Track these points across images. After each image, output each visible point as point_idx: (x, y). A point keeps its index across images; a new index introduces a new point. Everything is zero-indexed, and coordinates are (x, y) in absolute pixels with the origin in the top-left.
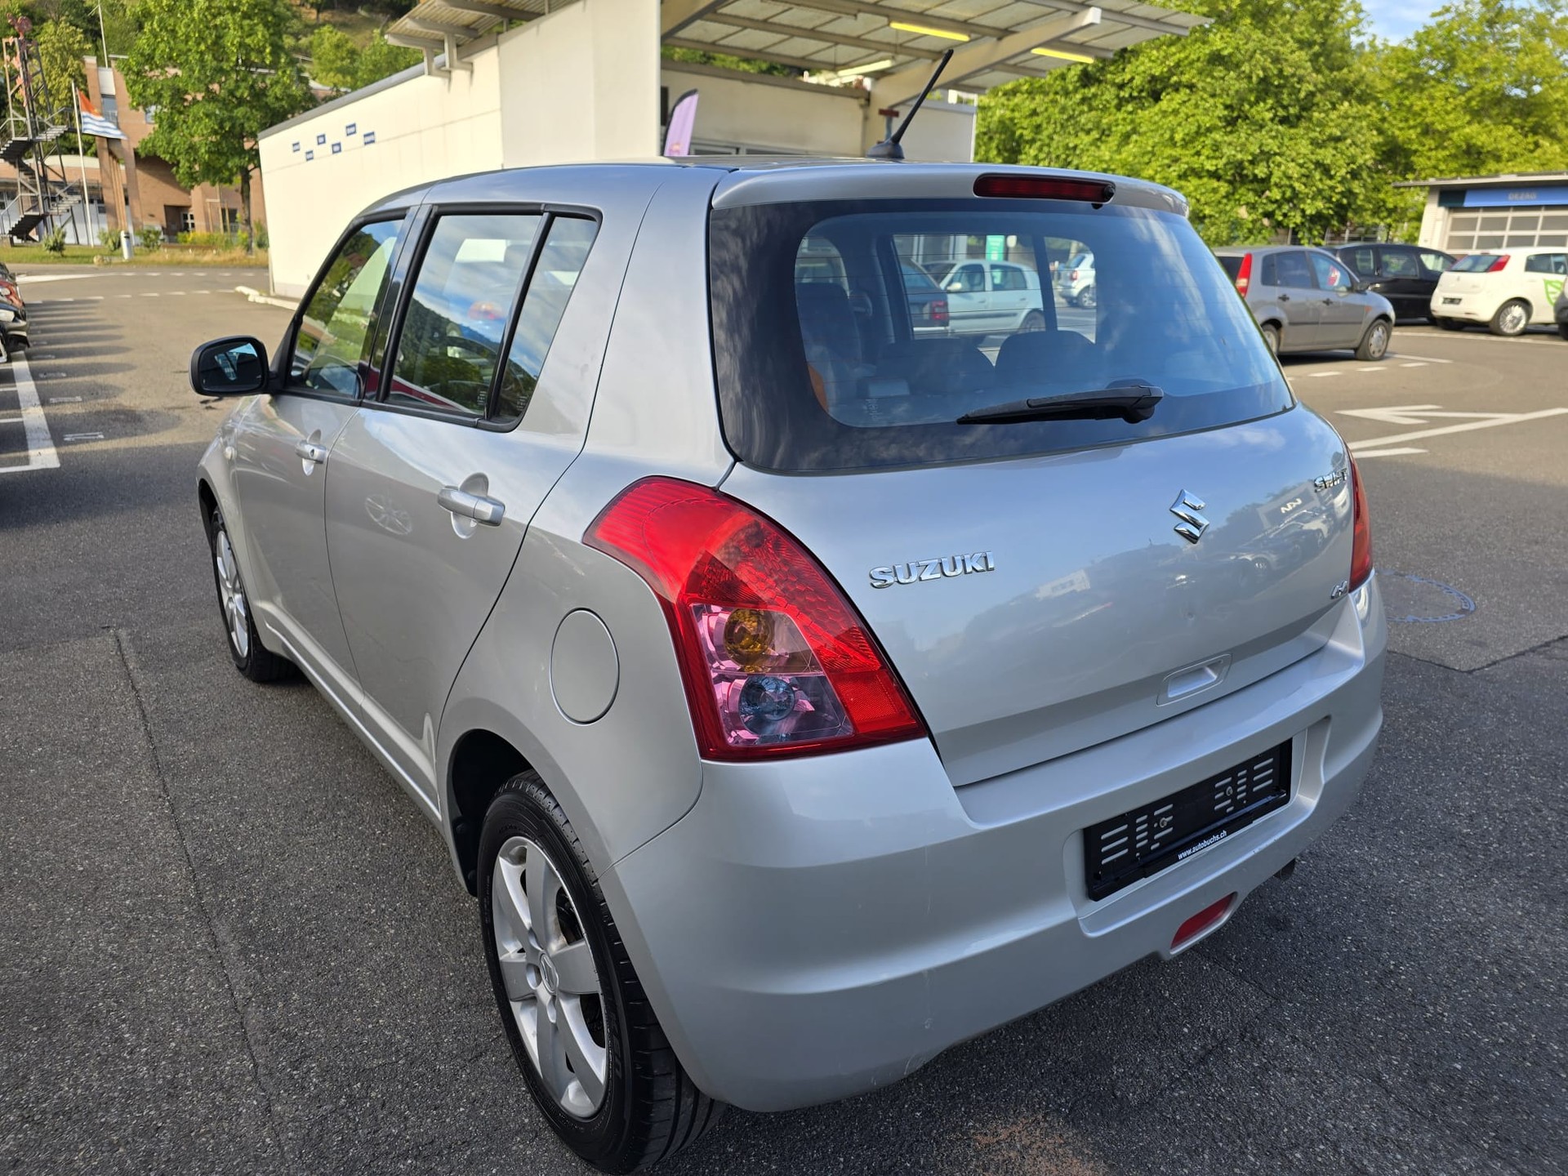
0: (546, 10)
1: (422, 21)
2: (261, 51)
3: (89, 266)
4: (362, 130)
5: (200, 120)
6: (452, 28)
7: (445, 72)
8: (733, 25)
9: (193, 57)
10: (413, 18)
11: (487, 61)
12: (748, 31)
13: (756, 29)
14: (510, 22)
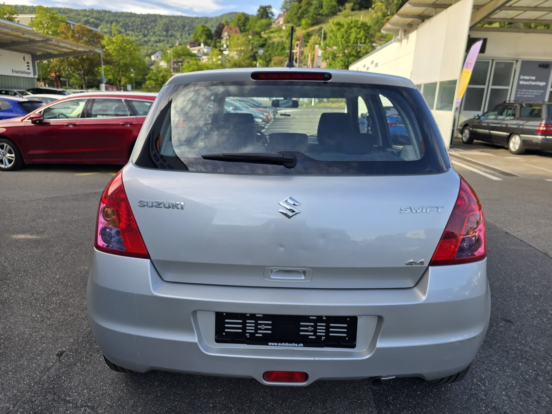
0: (434, 14)
1: (393, 24)
2: (361, 39)
3: (302, 107)
4: (375, 63)
5: (339, 62)
6: (402, 25)
7: (400, 41)
8: (520, 10)
9: (340, 43)
10: (390, 24)
11: (413, 35)
12: (528, 12)
13: (531, 10)
14: (423, 21)
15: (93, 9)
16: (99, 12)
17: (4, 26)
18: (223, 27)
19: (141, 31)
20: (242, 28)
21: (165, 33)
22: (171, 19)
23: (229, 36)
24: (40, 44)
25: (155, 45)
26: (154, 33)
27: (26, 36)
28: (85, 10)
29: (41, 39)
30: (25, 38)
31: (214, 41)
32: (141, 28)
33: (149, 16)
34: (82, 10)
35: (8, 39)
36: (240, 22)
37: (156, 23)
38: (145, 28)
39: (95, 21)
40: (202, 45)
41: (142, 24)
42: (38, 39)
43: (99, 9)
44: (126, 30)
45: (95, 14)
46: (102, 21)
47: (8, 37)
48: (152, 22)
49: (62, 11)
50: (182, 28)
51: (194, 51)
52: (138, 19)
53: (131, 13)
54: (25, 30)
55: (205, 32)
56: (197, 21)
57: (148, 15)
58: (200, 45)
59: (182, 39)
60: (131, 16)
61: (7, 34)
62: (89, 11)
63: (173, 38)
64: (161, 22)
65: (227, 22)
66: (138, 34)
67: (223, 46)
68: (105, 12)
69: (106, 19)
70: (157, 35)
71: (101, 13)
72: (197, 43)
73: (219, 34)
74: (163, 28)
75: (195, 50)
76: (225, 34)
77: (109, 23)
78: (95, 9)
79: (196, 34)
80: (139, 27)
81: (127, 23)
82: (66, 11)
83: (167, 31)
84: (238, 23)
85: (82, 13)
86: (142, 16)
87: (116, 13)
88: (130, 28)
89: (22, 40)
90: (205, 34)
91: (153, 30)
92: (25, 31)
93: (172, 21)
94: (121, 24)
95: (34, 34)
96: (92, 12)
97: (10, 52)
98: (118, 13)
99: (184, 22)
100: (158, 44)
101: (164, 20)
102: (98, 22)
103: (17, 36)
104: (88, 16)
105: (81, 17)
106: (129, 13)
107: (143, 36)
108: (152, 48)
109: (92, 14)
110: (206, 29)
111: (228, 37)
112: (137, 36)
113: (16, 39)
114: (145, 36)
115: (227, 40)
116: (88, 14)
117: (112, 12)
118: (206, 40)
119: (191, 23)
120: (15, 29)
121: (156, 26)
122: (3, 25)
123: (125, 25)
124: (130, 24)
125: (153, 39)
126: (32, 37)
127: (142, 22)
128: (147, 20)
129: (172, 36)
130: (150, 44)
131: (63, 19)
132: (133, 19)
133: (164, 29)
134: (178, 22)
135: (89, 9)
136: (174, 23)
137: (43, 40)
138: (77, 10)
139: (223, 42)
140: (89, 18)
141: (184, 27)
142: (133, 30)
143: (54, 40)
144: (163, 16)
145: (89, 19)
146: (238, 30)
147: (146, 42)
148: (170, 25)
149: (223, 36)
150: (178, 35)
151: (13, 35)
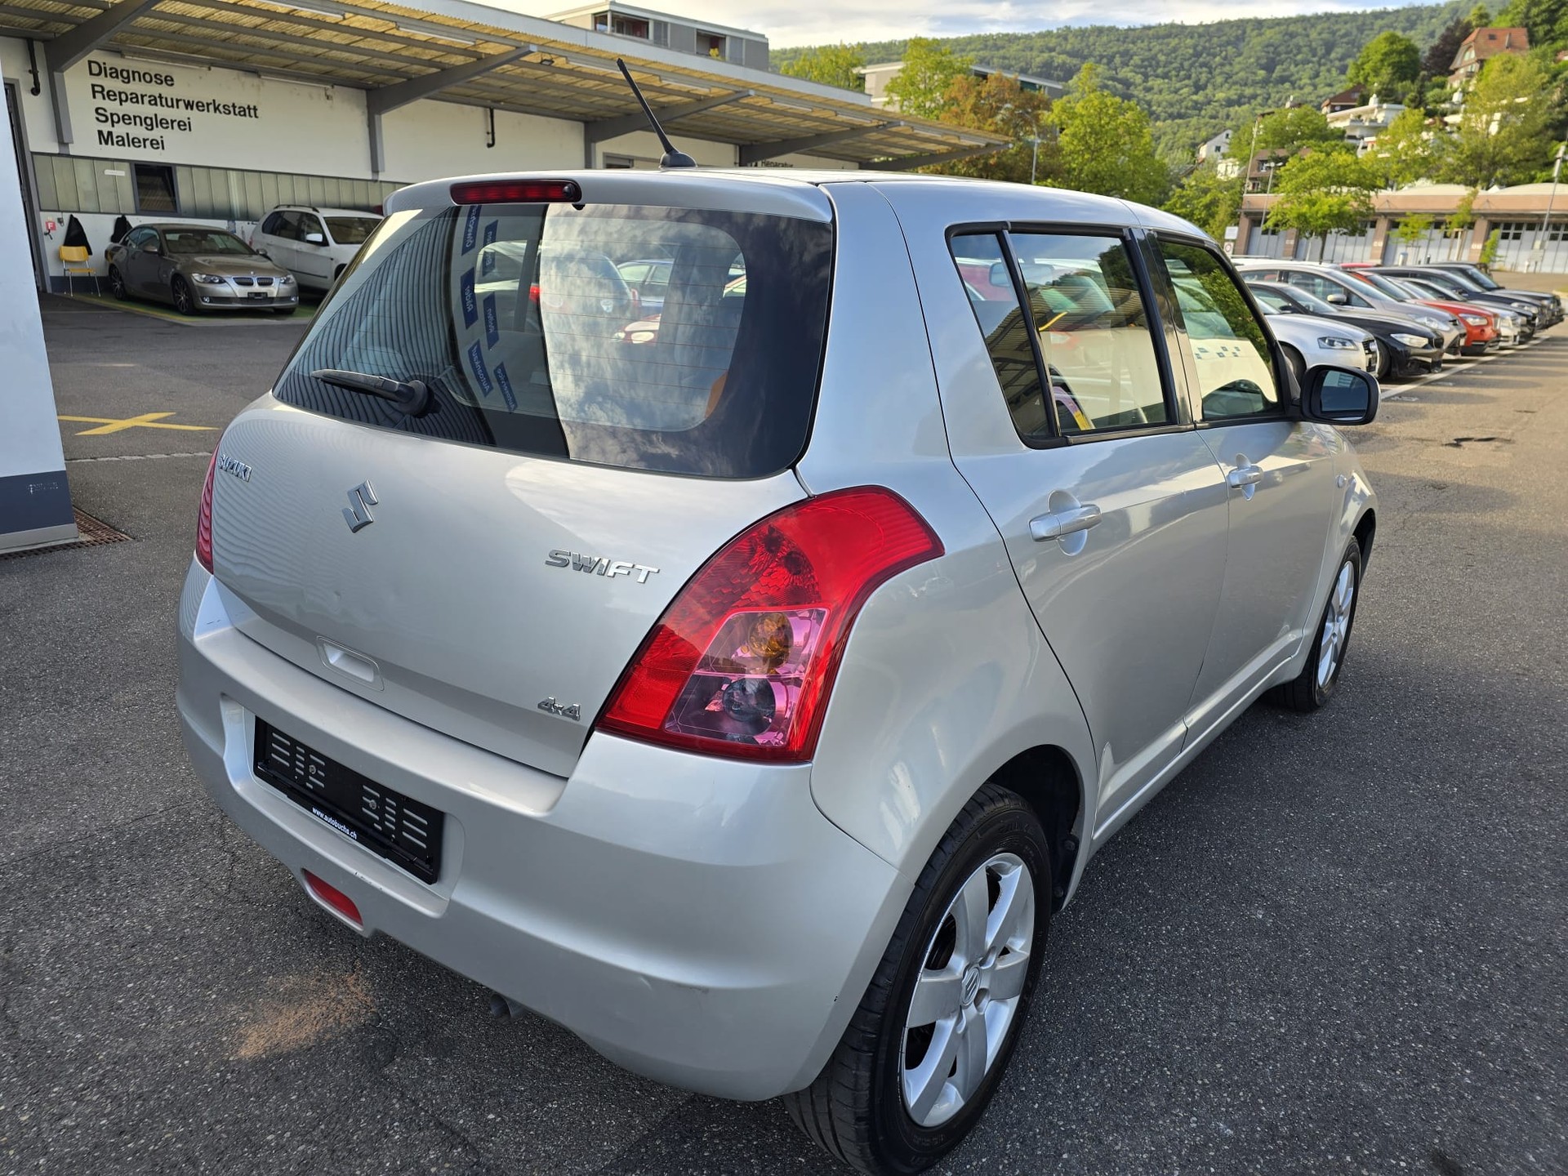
15: (1068, 28)
16: (1082, 33)
17: (798, 98)
18: (1467, 30)
19: (1189, 77)
20: (1541, 31)
21: (1262, 73)
22: (1292, 28)
23: (1482, 62)
24: (874, 136)
25: (1223, 112)
26: (1229, 76)
27: (841, 118)
28: (1049, 34)
29: (875, 123)
30: (842, 124)
31: (1418, 83)
32: (1192, 65)
33: (1221, 26)
34: (1041, 35)
35: (808, 128)
36: (1535, 11)
37: (1242, 45)
38: (1203, 65)
39: (1068, 60)
40: (1373, 101)
41: (1197, 55)
42: (868, 123)
43: (1086, 25)
44: (1146, 77)
45: (1071, 40)
46: (1084, 58)
47: (808, 124)
48: (1228, 43)
49: (990, 43)
50: (1321, 51)
51: (1340, 121)
52: (1189, 41)
53: (1173, 26)
54: (841, 105)
55: (1395, 58)
56: (1380, 22)
57: (1220, 23)
58: (1364, 101)
59: (1315, 87)
60: (1169, 36)
61: (805, 117)
62: (1058, 36)
63: (1287, 85)
64: (1255, 41)
65: (1483, 17)
66: (1178, 85)
67: (1449, 99)
68: (1100, 31)
69: (1099, 50)
70: (1235, 83)
71: (1089, 36)
72: (1356, 96)
73: (1443, 59)
74: (1258, 58)
75: (1344, 118)
76: (1467, 58)
77: (1105, 60)
78: (1075, 26)
79: (1360, 68)
80: (1186, 64)
81: (1154, 57)
82: (999, 43)
83: (1269, 67)
84: (1527, 16)
85: (1039, 43)
86: (1201, 30)
87: (1130, 29)
88: (1160, 71)
89: (837, 129)
90: (1393, 65)
91: (1227, 68)
92: (841, 107)
93: (1292, 35)
94: (1136, 60)
95: (860, 111)
96: (1066, 39)
97: (815, 158)
98: (1134, 30)
99: (1334, 33)
100: (1232, 110)
101: (1269, 34)
102: (1075, 61)
103: (825, 120)
104: (1052, 50)
105: (1035, 53)
106: (1166, 25)
107: (1193, 89)
108: (1213, 121)
109: (1063, 43)
110: (1398, 47)
111: (1475, 67)
112: (1176, 92)
113: (825, 128)
114: (1198, 88)
115: (1470, 75)
116: (1052, 43)
117: (1118, 30)
118: (1391, 81)
119: (1355, 32)
120: (820, 103)
121: (1240, 55)
122: (797, 96)
123: (1146, 63)
124: (1162, 58)
125: (1220, 95)
126: (858, 121)
127: (1199, 48)
128: (1215, 40)
129: (1282, 80)
130: (1209, 110)
131: (965, 66)
132: (1174, 42)
133: (1264, 61)
134: (1313, 34)
135: (1058, 29)
136: (1300, 41)
137: (877, 127)
138: (1028, 37)
139: (1455, 83)
140: (1053, 54)
141: (1329, 47)
142: (1166, 76)
143: (902, 123)
144: (1265, 20)
145: (1052, 57)
146: (1522, 36)
147: (1198, 107)
148: (1282, 49)
149: (1457, 63)
150: (1304, 76)
151: (816, 119)
